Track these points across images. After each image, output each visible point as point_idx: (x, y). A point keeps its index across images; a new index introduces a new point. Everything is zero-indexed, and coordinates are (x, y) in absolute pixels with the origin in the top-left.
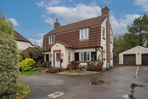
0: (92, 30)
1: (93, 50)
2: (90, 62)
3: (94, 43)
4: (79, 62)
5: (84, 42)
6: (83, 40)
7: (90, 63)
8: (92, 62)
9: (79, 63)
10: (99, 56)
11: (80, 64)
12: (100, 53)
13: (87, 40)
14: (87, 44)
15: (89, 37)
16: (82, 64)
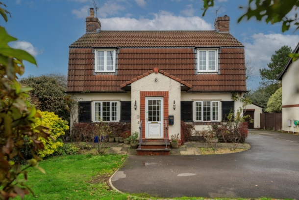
0: (226, 56)
1: (228, 98)
2: (219, 123)
3: (231, 83)
4: (191, 123)
5: (208, 78)
6: (205, 74)
7: (219, 126)
8: (225, 124)
9: (191, 127)
10: (240, 111)
11: (194, 129)
12: (242, 105)
13: (216, 76)
14: (216, 83)
15: (221, 69)
16: (199, 128)
